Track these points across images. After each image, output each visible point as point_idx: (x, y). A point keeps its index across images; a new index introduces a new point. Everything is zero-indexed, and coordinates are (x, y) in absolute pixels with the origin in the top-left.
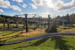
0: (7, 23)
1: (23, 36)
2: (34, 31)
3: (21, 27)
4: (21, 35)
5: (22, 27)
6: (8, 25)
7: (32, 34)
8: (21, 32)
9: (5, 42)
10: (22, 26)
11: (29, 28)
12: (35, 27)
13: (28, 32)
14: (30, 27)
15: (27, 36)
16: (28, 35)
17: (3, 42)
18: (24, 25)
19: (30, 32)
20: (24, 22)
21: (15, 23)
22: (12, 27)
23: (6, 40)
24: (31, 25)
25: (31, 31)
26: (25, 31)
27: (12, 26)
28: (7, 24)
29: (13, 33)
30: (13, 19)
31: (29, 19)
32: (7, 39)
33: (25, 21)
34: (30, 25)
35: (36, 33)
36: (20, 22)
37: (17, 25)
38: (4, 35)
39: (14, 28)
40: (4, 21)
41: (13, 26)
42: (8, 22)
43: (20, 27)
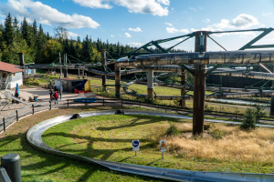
0: (112, 78)
1: (178, 148)
2: (243, 133)
3: (167, 102)
4: (168, 142)
5: (172, 103)
6: (118, 86)
7: (234, 154)
8: (166, 125)
9: (108, 160)
10: (171, 98)
11: (209, 112)
12: (249, 112)
13: (205, 135)
14: (216, 107)
15: (198, 158)
16: (205, 151)
17: (102, 156)
18: (183, 93)
19: (217, 136)
20: (183, 77)
21: (142, 79)
22: (131, 97)
23: (109, 148)
24: (221, 95)
25: (226, 133)
26: (189, 126)
27: (129, 91)
28: (113, 82)
29: (132, 125)
30: (141, 60)
31: (220, 61)
32: (115, 146)
33: (189, 70)
34: (218, 97)
35: (261, 151)
36: (164, 73)
37: (150, 90)
38: (103, 126)
39: (140, 103)
40: (103, 70)
41: (134, 93)
42: (118, 72)
43: (162, 98)
